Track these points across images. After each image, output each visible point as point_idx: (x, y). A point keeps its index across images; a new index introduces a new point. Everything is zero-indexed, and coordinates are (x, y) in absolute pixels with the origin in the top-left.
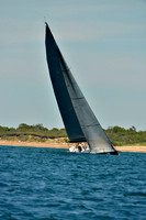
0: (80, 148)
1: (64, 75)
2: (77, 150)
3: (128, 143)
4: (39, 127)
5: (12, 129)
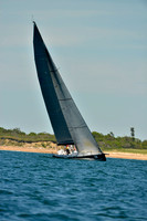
0: (68, 151)
1: (52, 75)
2: (65, 153)
3: (106, 149)
4: (17, 131)
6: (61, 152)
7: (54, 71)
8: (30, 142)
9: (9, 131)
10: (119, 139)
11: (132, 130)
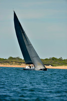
0: (30, 67)
2: (29, 68)
3: (59, 65)
4: (18, 58)
5: (6, 59)
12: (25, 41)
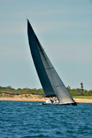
1: (41, 54)
2: (50, 102)
4: (9, 88)
6: (48, 101)
7: (42, 50)
8: (18, 95)
9: (4, 88)
10: (74, 90)
11: (82, 84)
12: (44, 62)
